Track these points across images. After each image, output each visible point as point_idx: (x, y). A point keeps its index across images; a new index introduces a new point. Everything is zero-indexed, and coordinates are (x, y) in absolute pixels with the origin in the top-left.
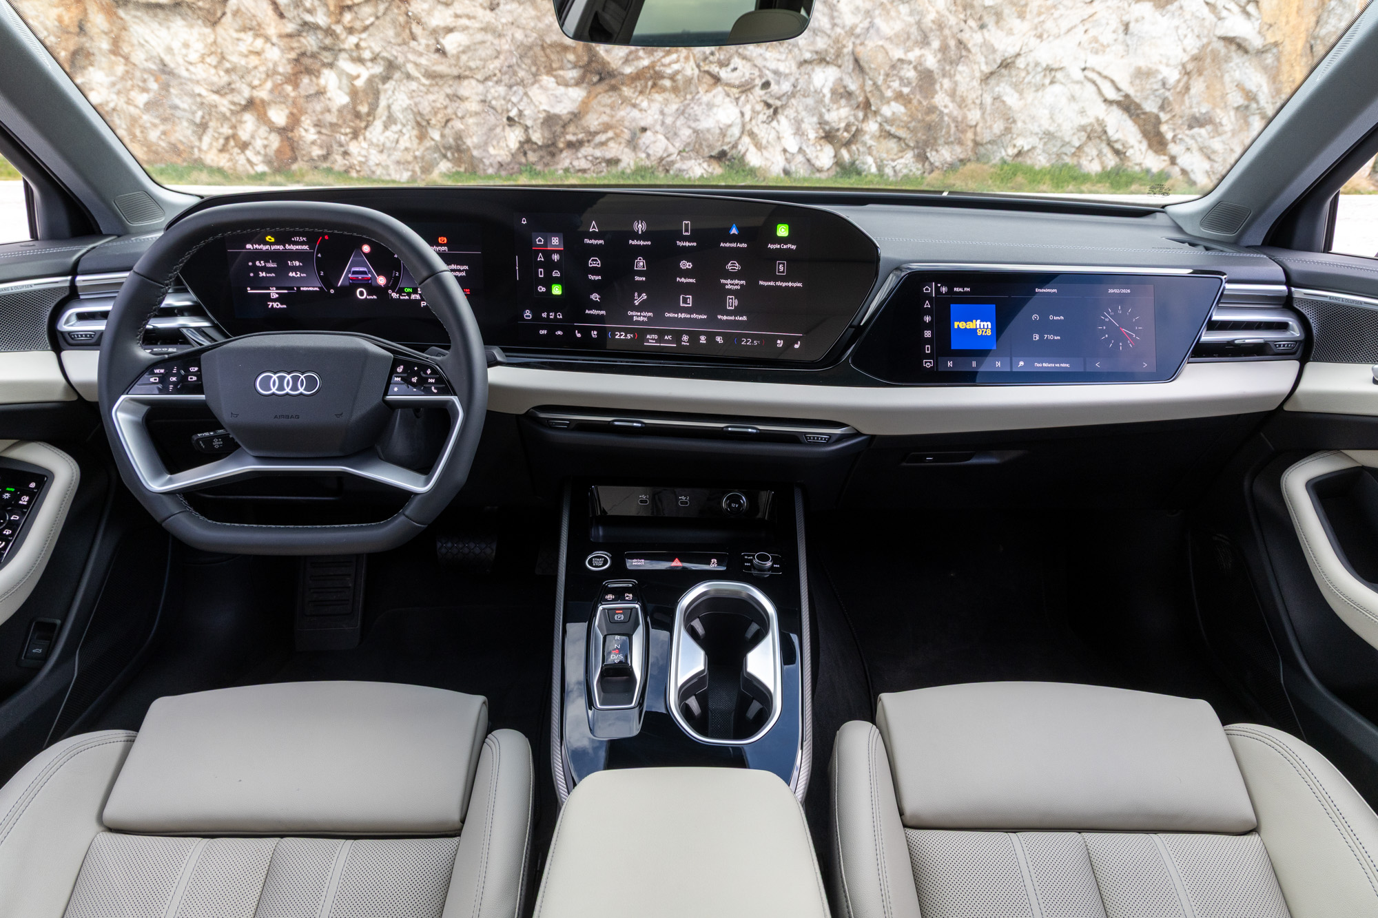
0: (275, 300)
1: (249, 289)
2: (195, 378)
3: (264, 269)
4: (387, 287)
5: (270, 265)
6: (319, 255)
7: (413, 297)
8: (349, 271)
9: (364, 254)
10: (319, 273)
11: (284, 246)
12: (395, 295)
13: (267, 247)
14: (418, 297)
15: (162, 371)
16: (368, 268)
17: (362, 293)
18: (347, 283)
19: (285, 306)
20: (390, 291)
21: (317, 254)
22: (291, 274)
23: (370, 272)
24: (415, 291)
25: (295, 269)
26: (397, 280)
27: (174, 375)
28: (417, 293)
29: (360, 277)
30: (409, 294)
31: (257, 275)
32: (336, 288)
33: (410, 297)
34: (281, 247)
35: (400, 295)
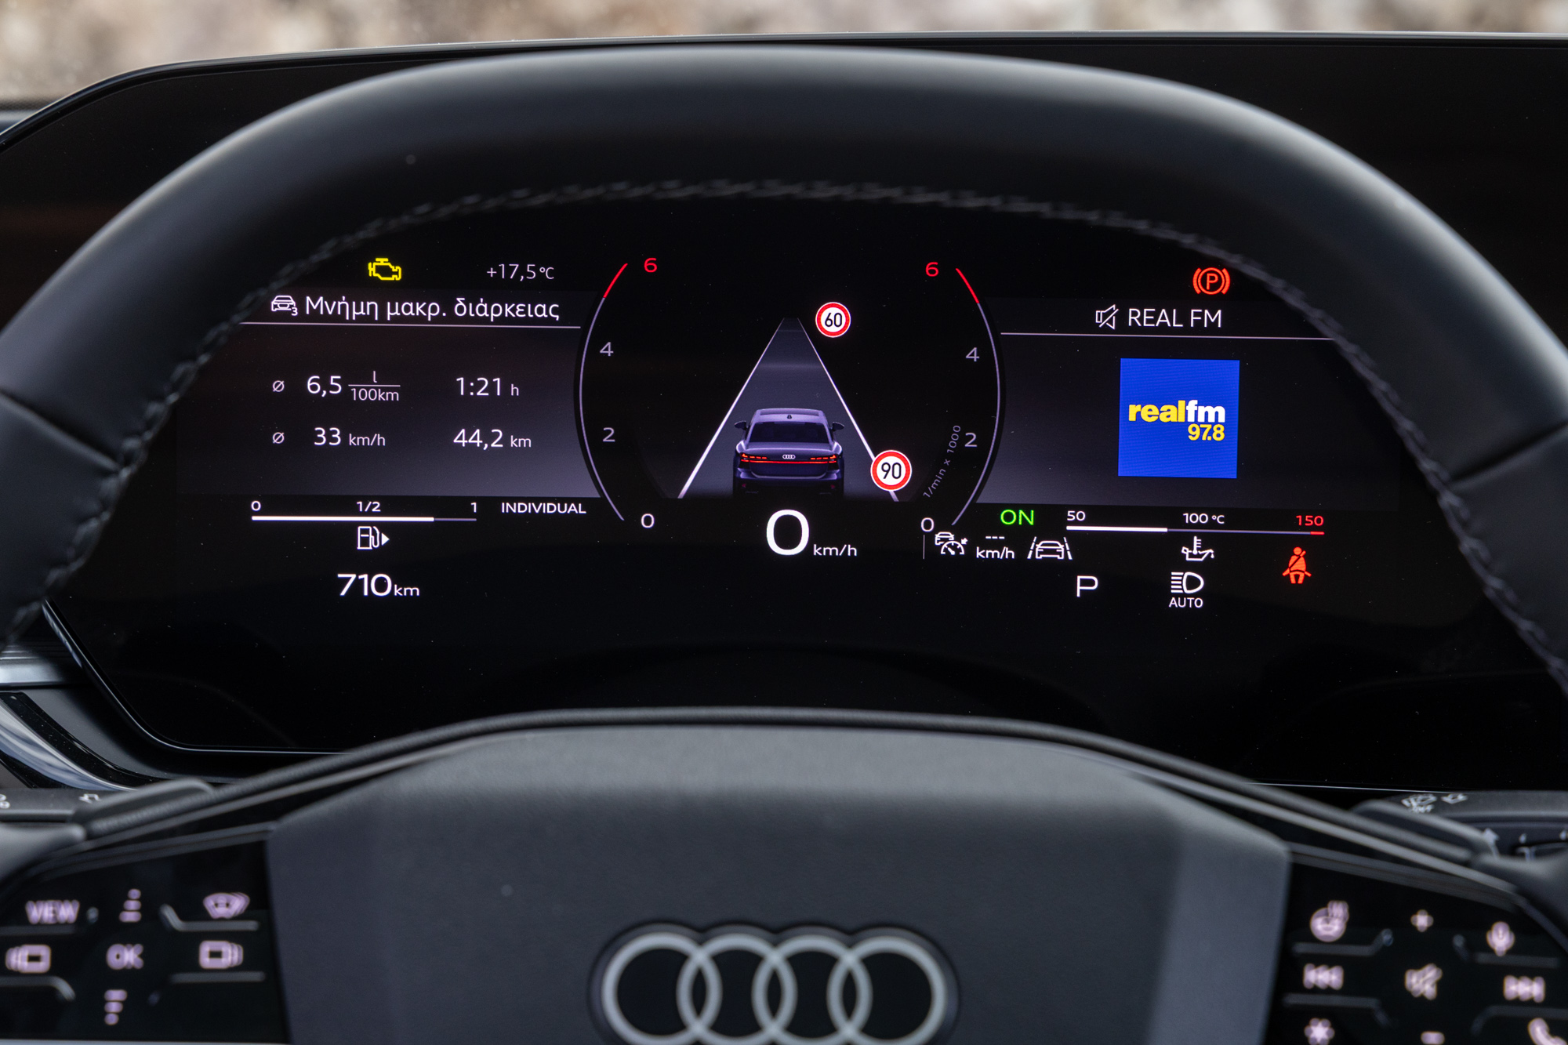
0: (370, 562)
1: (256, 505)
2: (232, 954)
3: (343, 412)
4: (913, 499)
5: (374, 392)
6: (607, 350)
7: (1038, 549)
8: (740, 427)
9: (823, 343)
10: (596, 435)
11: (448, 305)
12: (948, 542)
13: (369, 306)
14: (1062, 550)
15: (68, 912)
16: (831, 410)
17: (788, 533)
18: (723, 482)
19: (414, 590)
20: (926, 523)
21: (597, 343)
22: (461, 439)
23: (839, 428)
24: (1051, 523)
25: (482, 415)
26: (969, 466)
27: (128, 935)
28: (1059, 533)
29: (789, 451)
30: (1020, 537)
31: (302, 437)
32: (667, 508)
33: (1022, 547)
34: (432, 310)
35: (976, 541)
